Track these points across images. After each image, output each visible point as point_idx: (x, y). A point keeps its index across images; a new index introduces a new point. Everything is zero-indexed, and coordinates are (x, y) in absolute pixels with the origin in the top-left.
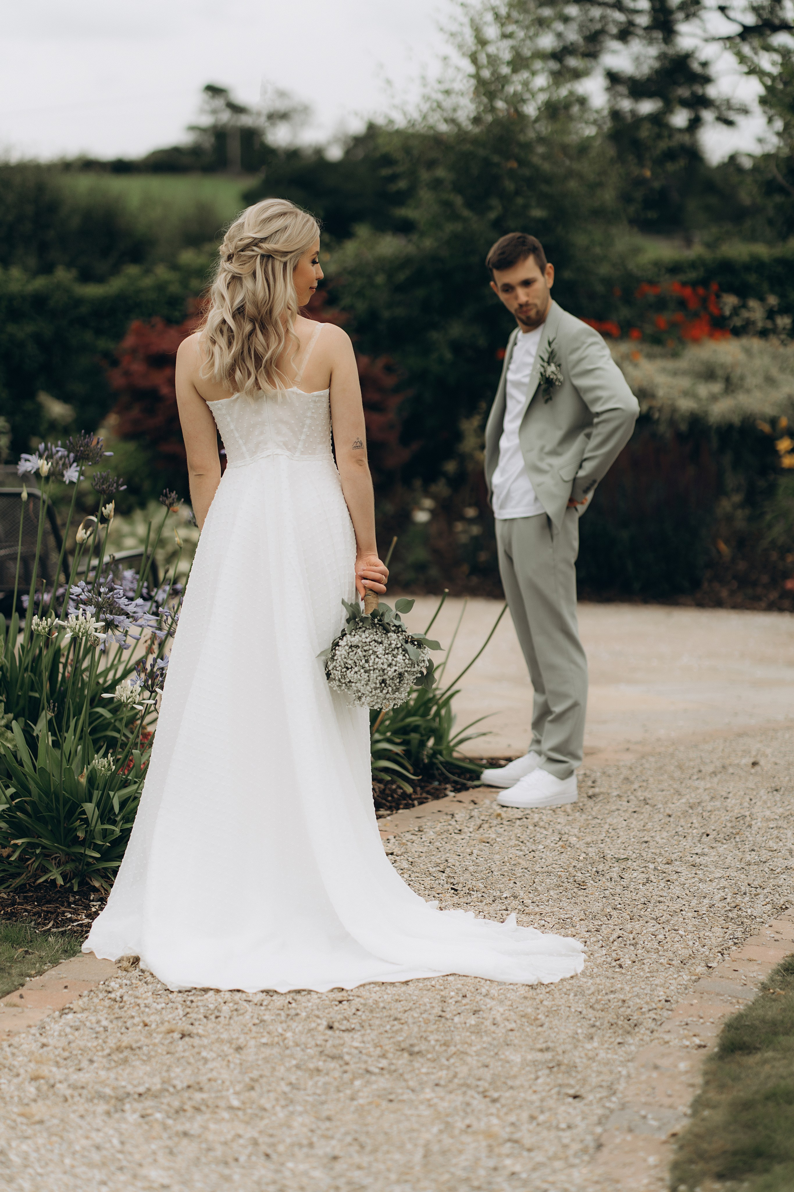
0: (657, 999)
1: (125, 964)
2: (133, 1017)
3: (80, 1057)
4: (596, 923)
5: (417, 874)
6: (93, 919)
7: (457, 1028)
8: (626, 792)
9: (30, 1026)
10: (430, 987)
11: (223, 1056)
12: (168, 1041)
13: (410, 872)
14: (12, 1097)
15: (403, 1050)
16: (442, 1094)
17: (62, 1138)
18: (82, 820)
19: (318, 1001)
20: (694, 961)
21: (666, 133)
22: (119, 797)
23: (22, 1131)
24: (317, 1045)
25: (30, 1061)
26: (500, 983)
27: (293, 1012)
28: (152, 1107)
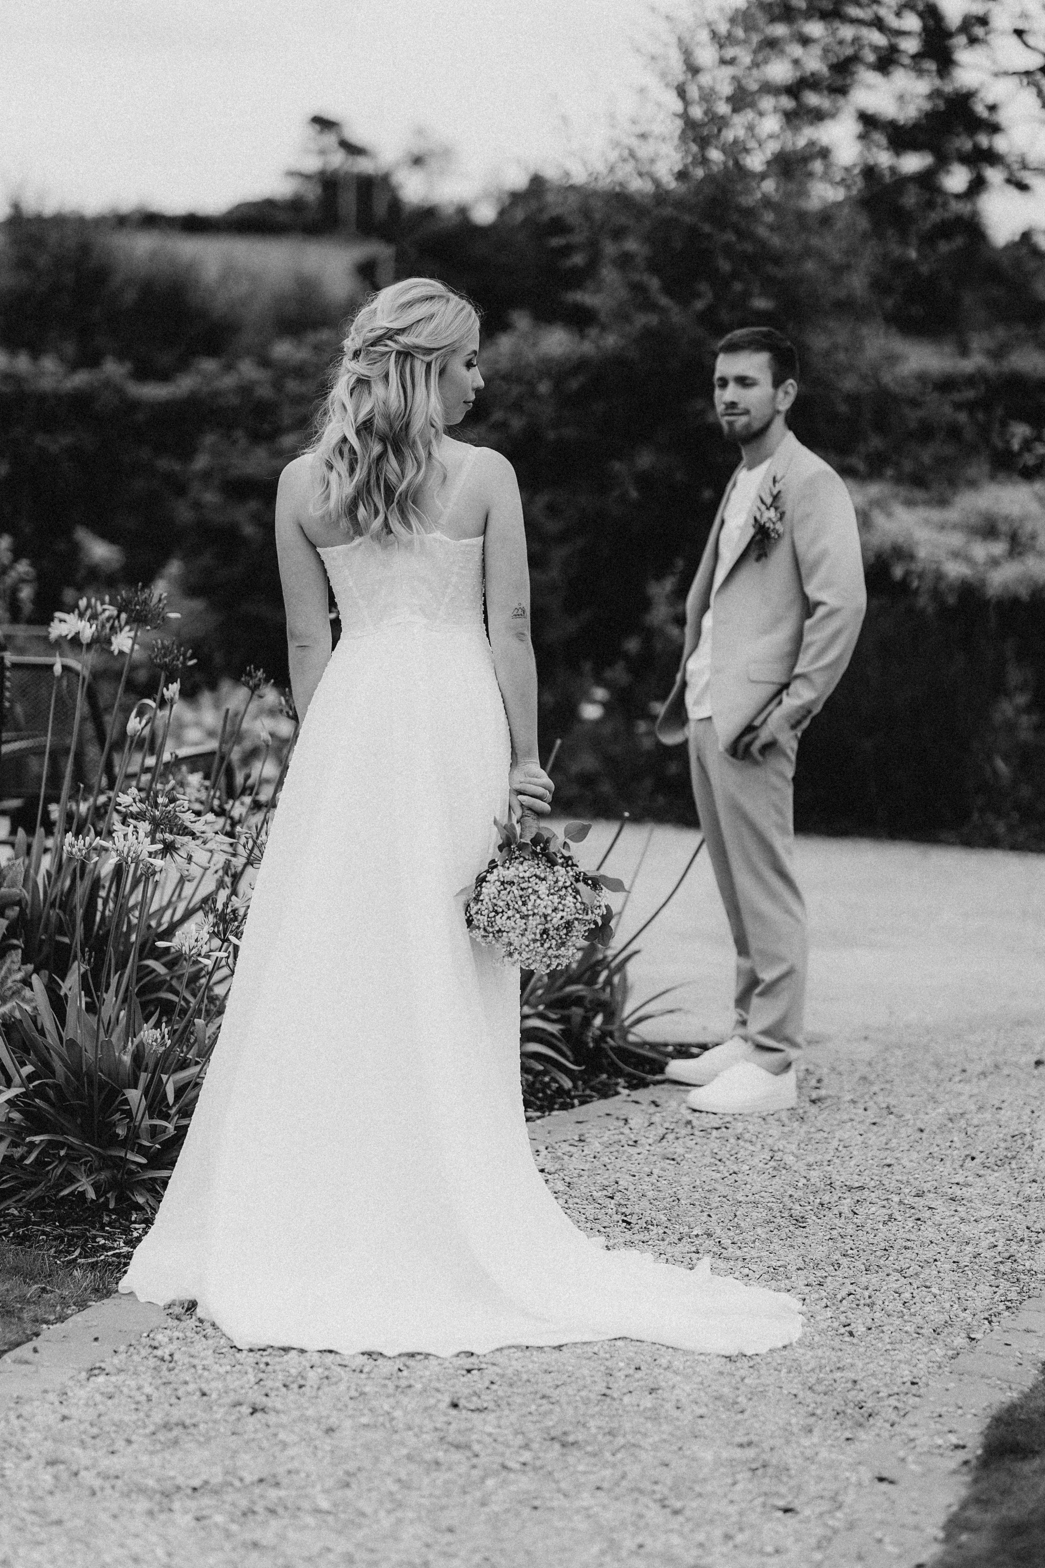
0: (899, 1380)
1: (177, 1310)
2: (186, 1383)
3: (113, 1435)
4: (818, 1274)
5: (576, 1200)
6: (134, 1247)
7: (628, 1412)
8: (862, 1096)
9: (46, 1391)
10: (591, 1354)
11: (309, 1440)
12: (234, 1417)
13: (566, 1197)
14: (19, 1487)
15: (553, 1439)
16: (606, 1501)
17: (87, 1545)
18: (124, 1112)
19: (437, 1369)
20: (951, 1329)
21: (939, 200)
22: (175, 1083)
23: (34, 1535)
24: (436, 1429)
25: (46, 1439)
26: (686, 1352)
27: (403, 1383)
28: (209, 1507)
